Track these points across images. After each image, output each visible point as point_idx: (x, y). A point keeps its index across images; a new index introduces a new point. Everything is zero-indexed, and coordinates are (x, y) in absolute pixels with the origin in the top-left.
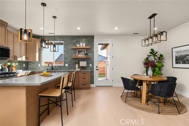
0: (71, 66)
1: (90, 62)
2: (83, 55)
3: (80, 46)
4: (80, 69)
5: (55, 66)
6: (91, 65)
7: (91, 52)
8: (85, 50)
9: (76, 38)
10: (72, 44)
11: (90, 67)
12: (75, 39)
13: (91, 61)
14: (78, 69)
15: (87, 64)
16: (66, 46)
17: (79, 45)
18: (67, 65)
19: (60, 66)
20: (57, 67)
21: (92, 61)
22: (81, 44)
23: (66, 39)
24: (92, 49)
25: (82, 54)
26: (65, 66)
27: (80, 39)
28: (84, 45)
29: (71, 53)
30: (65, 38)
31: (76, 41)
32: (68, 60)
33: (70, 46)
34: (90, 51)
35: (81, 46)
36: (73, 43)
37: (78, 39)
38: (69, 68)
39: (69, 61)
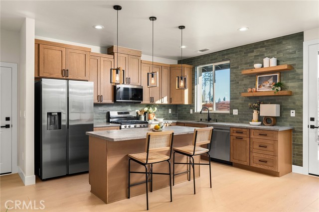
0: (245, 114)
1: (292, 105)
2: (270, 87)
3: (262, 67)
4: (260, 123)
5: (215, 114)
6: (293, 114)
7: (294, 78)
8: (278, 75)
9: (256, 48)
10: (246, 64)
11: (289, 119)
12: (253, 52)
13: (294, 103)
14: (255, 123)
15: (283, 110)
16: (235, 71)
17: (260, 65)
18: (235, 112)
19: (224, 115)
20: (217, 115)
21: (298, 103)
22: (266, 60)
23: (234, 55)
24: (298, 71)
25: (268, 85)
26: (231, 113)
27: (264, 49)
28: (273, 61)
29: (245, 85)
30: (232, 53)
31: (255, 56)
32: (239, 101)
33: (243, 69)
34: (290, 75)
35: (266, 65)
36: (249, 61)
37: (260, 49)
38: (240, 119)
39: (240, 104)
